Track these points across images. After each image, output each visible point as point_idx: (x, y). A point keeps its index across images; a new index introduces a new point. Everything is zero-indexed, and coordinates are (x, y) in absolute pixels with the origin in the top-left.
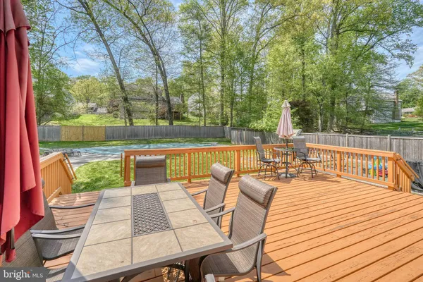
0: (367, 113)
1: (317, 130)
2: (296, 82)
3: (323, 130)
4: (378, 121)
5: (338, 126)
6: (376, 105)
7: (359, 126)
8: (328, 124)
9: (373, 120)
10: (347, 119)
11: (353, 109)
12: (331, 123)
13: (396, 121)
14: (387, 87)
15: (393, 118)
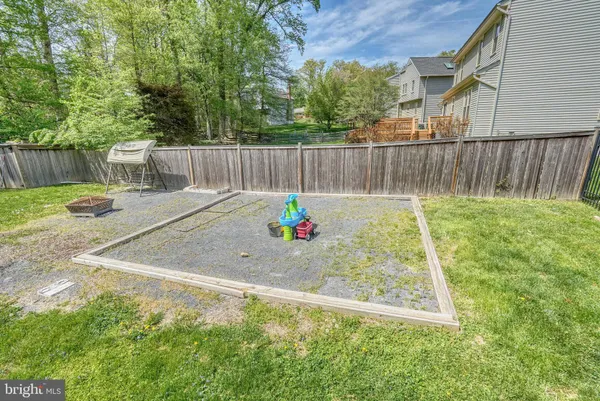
0: (264, 112)
1: (205, 137)
2: (157, 50)
3: (214, 136)
4: (276, 123)
5: (232, 130)
6: (273, 101)
7: (257, 130)
8: (220, 129)
9: (270, 122)
10: (242, 120)
11: (247, 106)
12: (224, 127)
13: (290, 122)
14: (281, 78)
15: (288, 119)
